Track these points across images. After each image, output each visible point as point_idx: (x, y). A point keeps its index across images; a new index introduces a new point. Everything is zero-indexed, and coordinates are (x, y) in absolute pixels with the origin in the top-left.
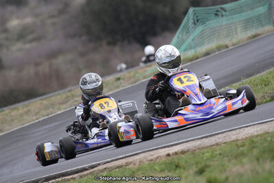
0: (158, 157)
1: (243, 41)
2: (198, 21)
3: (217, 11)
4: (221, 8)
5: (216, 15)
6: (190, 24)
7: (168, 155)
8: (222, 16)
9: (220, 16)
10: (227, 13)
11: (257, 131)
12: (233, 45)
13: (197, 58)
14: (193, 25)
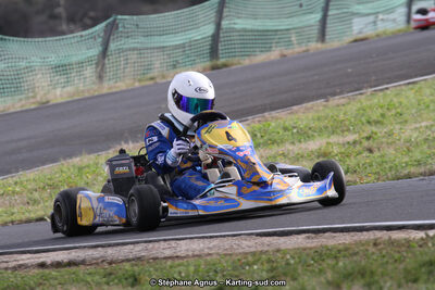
0: (20, 266)
7: (42, 265)
11: (209, 248)
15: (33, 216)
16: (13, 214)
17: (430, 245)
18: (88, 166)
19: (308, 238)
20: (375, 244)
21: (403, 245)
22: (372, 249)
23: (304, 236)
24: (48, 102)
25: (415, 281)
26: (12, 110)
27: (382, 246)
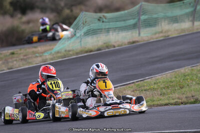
1: (125, 45)
2: (86, 22)
3: (100, 17)
4: (104, 16)
5: (99, 20)
6: (80, 23)
8: (103, 22)
9: (101, 22)
10: (107, 20)
12: (118, 46)
13: (91, 51)
14: (82, 25)
15: (163, 102)
16: (154, 101)
18: (188, 75)
24: (168, 36)
26: (152, 40)
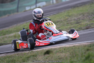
17: (29, 53)
19: (5, 54)
20: (18, 54)
21: (24, 54)
22: (17, 55)
23: (4, 54)
25: (24, 62)
27: (19, 55)
